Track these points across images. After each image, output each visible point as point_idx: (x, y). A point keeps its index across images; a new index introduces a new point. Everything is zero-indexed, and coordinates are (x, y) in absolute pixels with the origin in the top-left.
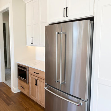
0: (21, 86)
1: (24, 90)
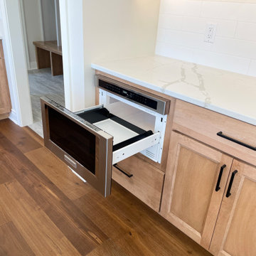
0: (114, 165)
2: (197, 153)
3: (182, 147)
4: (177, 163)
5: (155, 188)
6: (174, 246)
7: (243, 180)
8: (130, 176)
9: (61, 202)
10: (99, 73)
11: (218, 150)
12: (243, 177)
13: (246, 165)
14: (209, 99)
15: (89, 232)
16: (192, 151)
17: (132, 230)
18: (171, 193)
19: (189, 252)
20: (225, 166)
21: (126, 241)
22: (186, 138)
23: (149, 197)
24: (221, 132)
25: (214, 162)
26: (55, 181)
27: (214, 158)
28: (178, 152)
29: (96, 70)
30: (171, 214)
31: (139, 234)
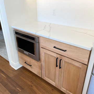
0: (25, 62)
1: (32, 68)
2: (49, 55)
3: (45, 53)
4: (44, 59)
5: (39, 69)
6: (47, 88)
7: (64, 62)
8: (31, 66)
9: (7, 78)
10: (15, 29)
11: (55, 53)
12: (64, 61)
13: (64, 57)
14: (50, 35)
15: (17, 88)
16: (48, 54)
17: (32, 85)
18: (44, 70)
19: (53, 90)
20: (58, 58)
21: (30, 89)
22: (45, 50)
23: (38, 72)
24: (55, 47)
25: (55, 57)
26: (5, 71)
27: (55, 56)
28: (44, 55)
29: (14, 28)
30: (45, 77)
31: (35, 86)
